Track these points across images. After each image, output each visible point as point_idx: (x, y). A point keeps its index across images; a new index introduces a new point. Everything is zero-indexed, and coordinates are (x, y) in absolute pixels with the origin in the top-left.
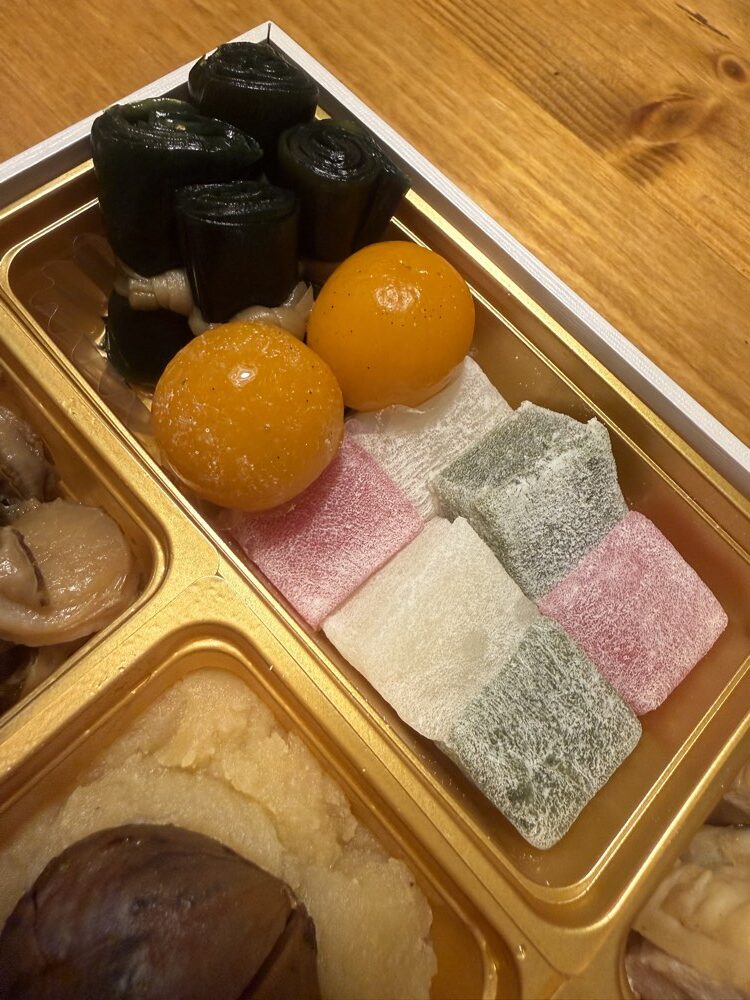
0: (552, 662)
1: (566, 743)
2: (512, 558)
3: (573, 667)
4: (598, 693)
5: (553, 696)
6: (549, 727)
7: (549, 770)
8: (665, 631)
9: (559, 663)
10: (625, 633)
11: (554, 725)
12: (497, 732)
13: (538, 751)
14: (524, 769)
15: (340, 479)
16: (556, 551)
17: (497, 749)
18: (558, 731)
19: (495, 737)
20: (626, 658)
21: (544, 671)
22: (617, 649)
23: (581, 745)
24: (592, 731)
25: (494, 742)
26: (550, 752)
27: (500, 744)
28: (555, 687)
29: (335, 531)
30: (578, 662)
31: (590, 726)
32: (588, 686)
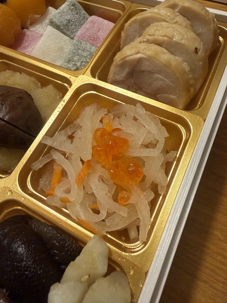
0: (77, 45)
1: (85, 58)
2: (62, 29)
3: (83, 44)
4: (90, 47)
5: (80, 51)
6: (80, 56)
7: (83, 64)
8: (103, 32)
9: (79, 44)
10: (94, 35)
11: (81, 55)
12: (69, 61)
13: (79, 61)
14: (76, 65)
15: (26, 36)
16: (73, 26)
17: (70, 64)
18: (82, 56)
19: (69, 62)
20: (95, 39)
21: (76, 47)
22: (93, 39)
23: (88, 57)
24: (90, 54)
25: (69, 63)
26: (82, 60)
27: (70, 63)
28: (79, 49)
29: (27, 44)
30: (83, 43)
31: (89, 53)
32: (87, 46)
